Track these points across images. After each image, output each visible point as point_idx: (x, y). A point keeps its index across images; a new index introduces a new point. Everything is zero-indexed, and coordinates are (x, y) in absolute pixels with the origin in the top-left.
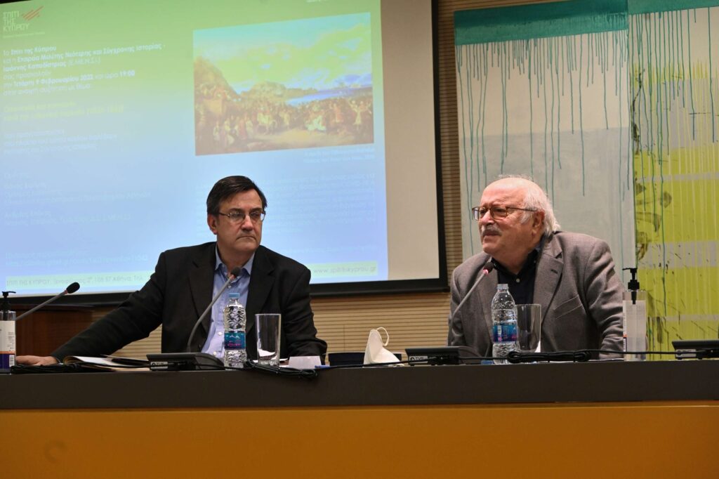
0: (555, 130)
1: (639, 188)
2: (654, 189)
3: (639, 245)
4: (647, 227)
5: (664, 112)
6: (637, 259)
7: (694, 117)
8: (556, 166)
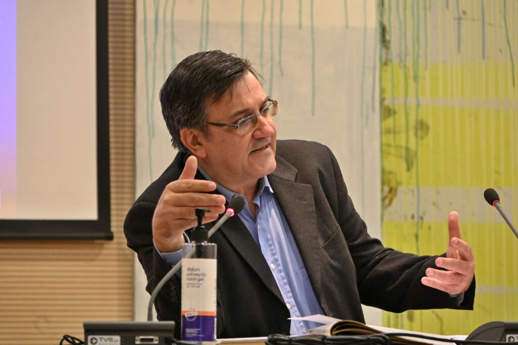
0: (276, 21)
1: (387, 112)
2: (407, 115)
3: (386, 189)
4: (396, 165)
5: (422, 12)
6: (384, 207)
7: (459, 24)
8: (276, 71)
